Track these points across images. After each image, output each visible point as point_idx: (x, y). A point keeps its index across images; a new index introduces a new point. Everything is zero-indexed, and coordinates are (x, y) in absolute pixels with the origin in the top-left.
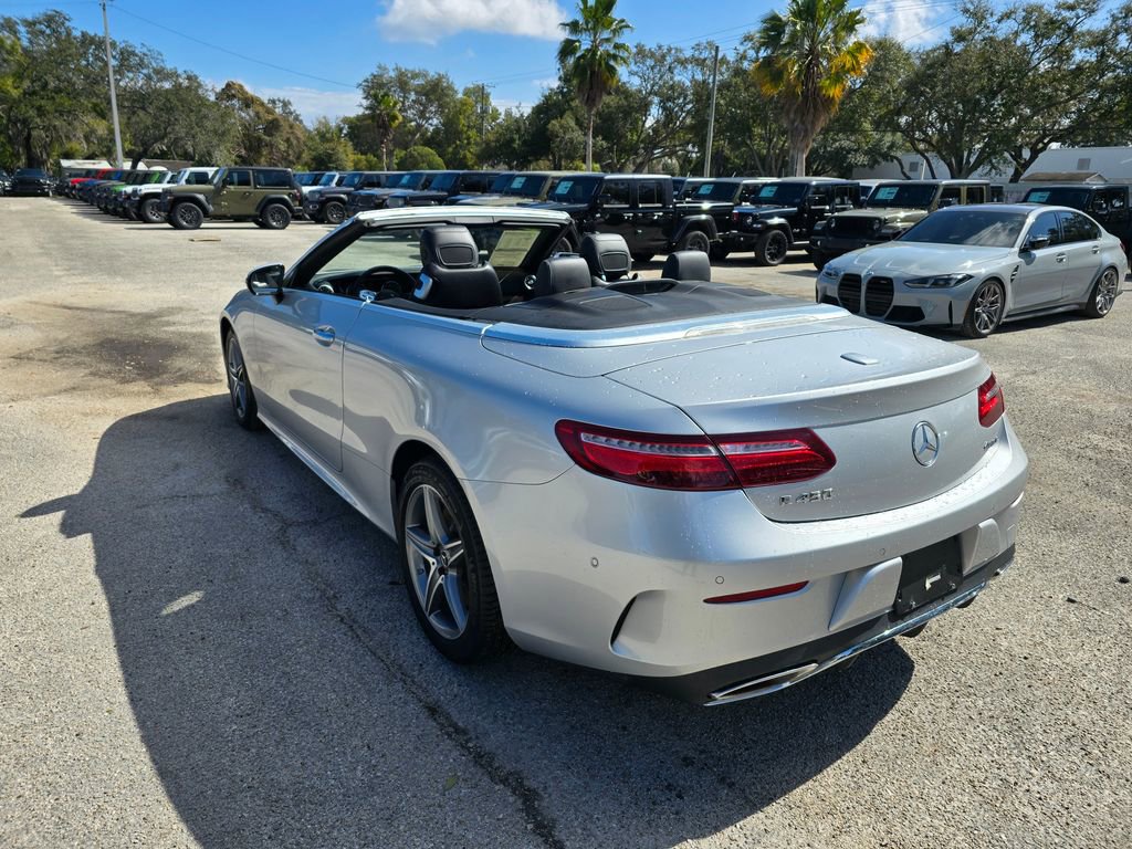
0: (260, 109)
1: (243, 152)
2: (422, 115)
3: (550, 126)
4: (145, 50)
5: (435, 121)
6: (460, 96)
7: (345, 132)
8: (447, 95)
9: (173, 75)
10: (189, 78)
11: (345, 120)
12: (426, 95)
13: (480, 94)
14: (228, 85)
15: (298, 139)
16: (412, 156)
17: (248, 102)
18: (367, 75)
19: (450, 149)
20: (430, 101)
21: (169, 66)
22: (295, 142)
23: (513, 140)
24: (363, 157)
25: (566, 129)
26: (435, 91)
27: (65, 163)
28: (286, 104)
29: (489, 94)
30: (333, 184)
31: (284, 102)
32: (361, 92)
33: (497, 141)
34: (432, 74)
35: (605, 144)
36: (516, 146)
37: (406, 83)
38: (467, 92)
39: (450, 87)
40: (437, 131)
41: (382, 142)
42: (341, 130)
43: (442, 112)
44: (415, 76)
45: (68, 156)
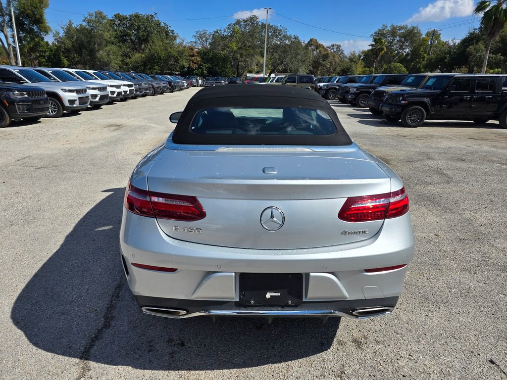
0: (322, 49)
1: (311, 69)
2: (401, 47)
3: (468, 49)
4: (281, 28)
5: (407, 50)
6: (424, 36)
7: (362, 57)
8: (416, 37)
9: (289, 38)
10: (295, 38)
11: (363, 52)
12: (405, 37)
13: (434, 34)
14: (311, 40)
15: (336, 62)
16: (390, 67)
17: (318, 46)
18: (376, 30)
19: (413, 64)
20: (406, 40)
21: (288, 34)
22: (334, 63)
23: (445, 58)
24: (368, 69)
25: (477, 51)
26: (410, 35)
27: (248, 75)
28: (339, 46)
29: (440, 34)
30: (335, 82)
31: (338, 46)
32: (372, 39)
33: (436, 58)
34: (410, 27)
35: (502, 58)
36: (446, 61)
37: (395, 33)
38: (428, 35)
39: (419, 33)
40: (407, 55)
41: (374, 62)
42: (360, 57)
43: (412, 45)
44: (401, 28)
45: (250, 72)
